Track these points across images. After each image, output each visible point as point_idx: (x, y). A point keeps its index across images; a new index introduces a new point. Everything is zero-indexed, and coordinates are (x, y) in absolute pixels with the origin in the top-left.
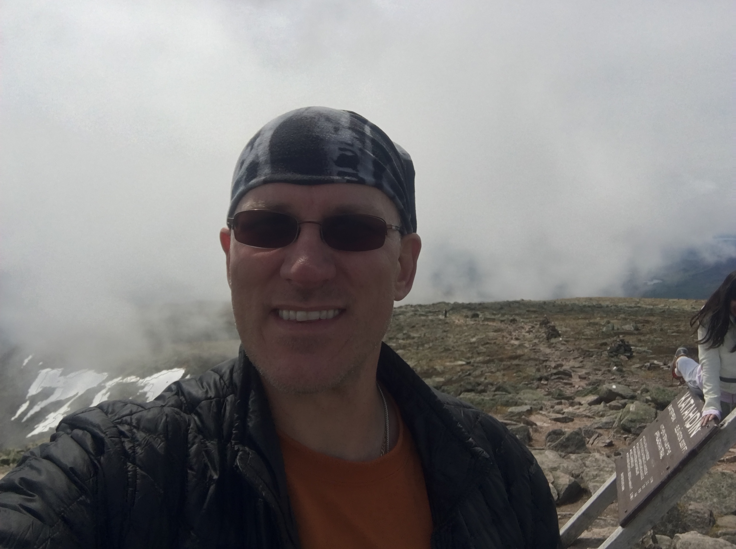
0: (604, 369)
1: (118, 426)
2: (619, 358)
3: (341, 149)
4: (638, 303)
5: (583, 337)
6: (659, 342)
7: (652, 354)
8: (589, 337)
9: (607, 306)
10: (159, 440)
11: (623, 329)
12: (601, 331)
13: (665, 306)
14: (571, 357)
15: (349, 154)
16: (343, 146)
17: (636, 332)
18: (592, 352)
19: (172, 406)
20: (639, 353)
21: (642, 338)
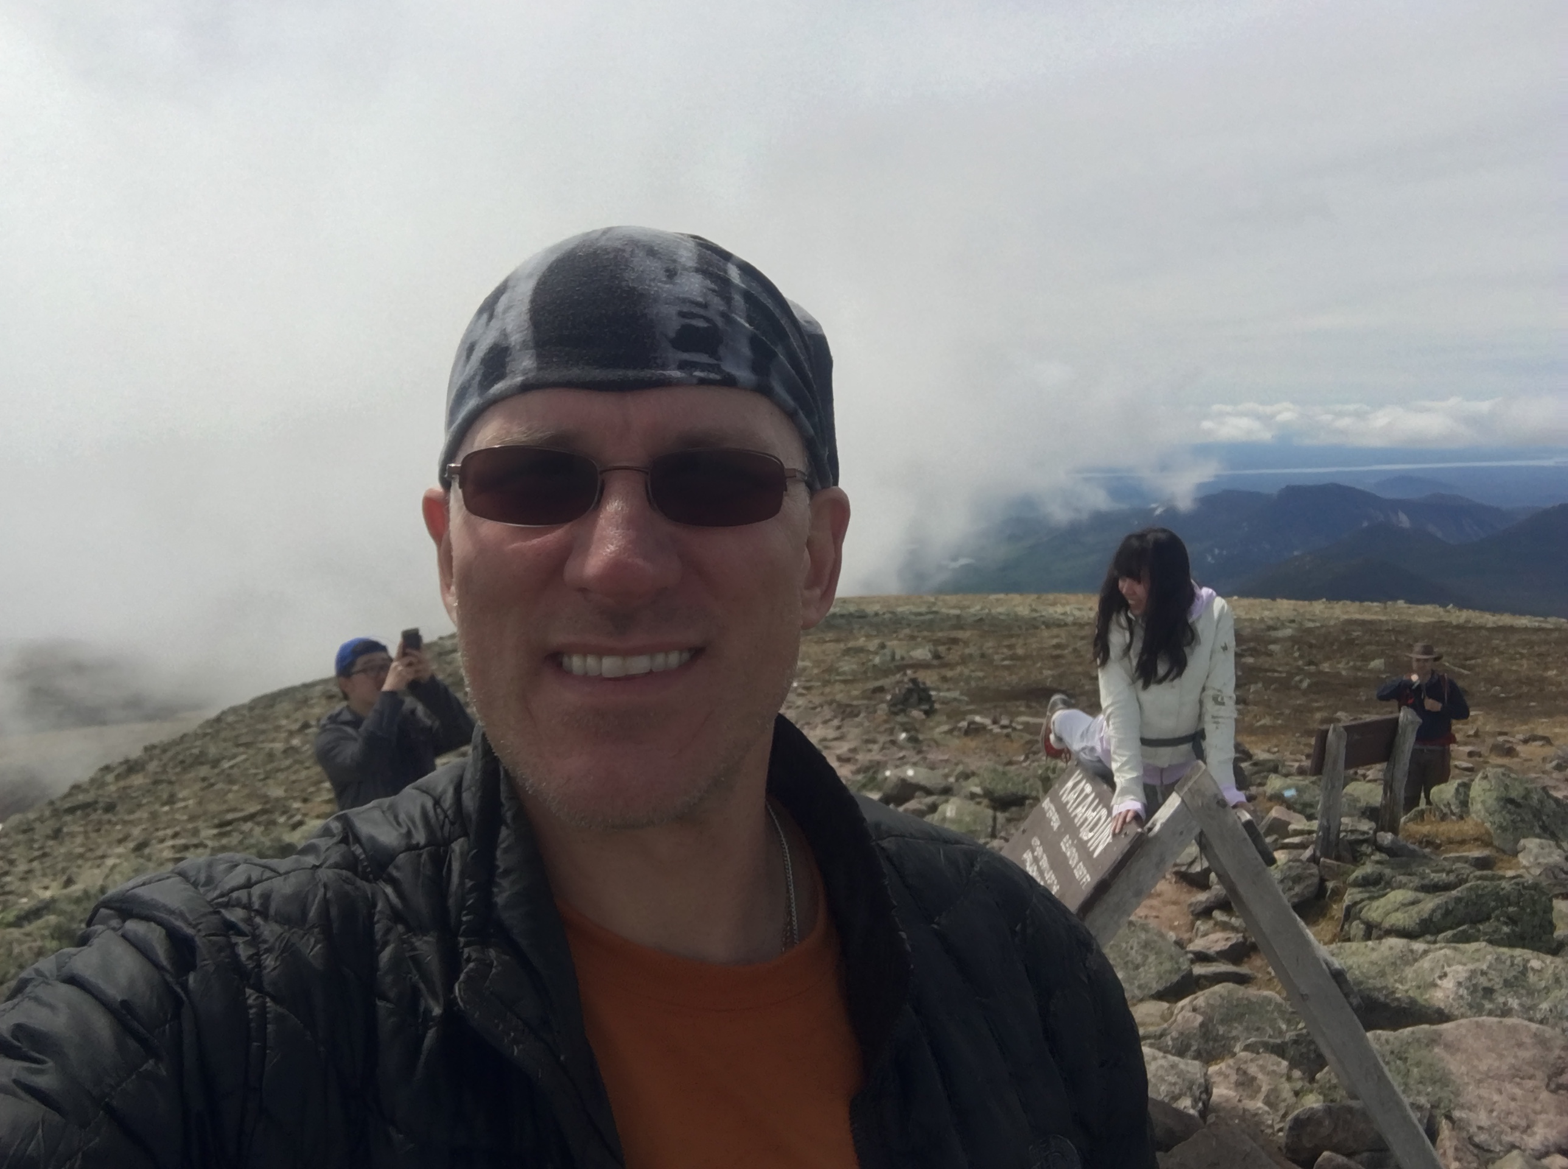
0: (883, 739)
1: (223, 911)
2: (908, 716)
3: (682, 315)
4: (934, 604)
5: (838, 678)
6: (981, 679)
7: (968, 704)
8: (850, 677)
9: (876, 614)
10: (312, 940)
11: (911, 658)
12: (870, 664)
13: (982, 609)
14: (818, 720)
15: (702, 324)
16: (686, 309)
17: (935, 662)
18: (857, 706)
19: (336, 866)
20: (945, 702)
21: (949, 674)
